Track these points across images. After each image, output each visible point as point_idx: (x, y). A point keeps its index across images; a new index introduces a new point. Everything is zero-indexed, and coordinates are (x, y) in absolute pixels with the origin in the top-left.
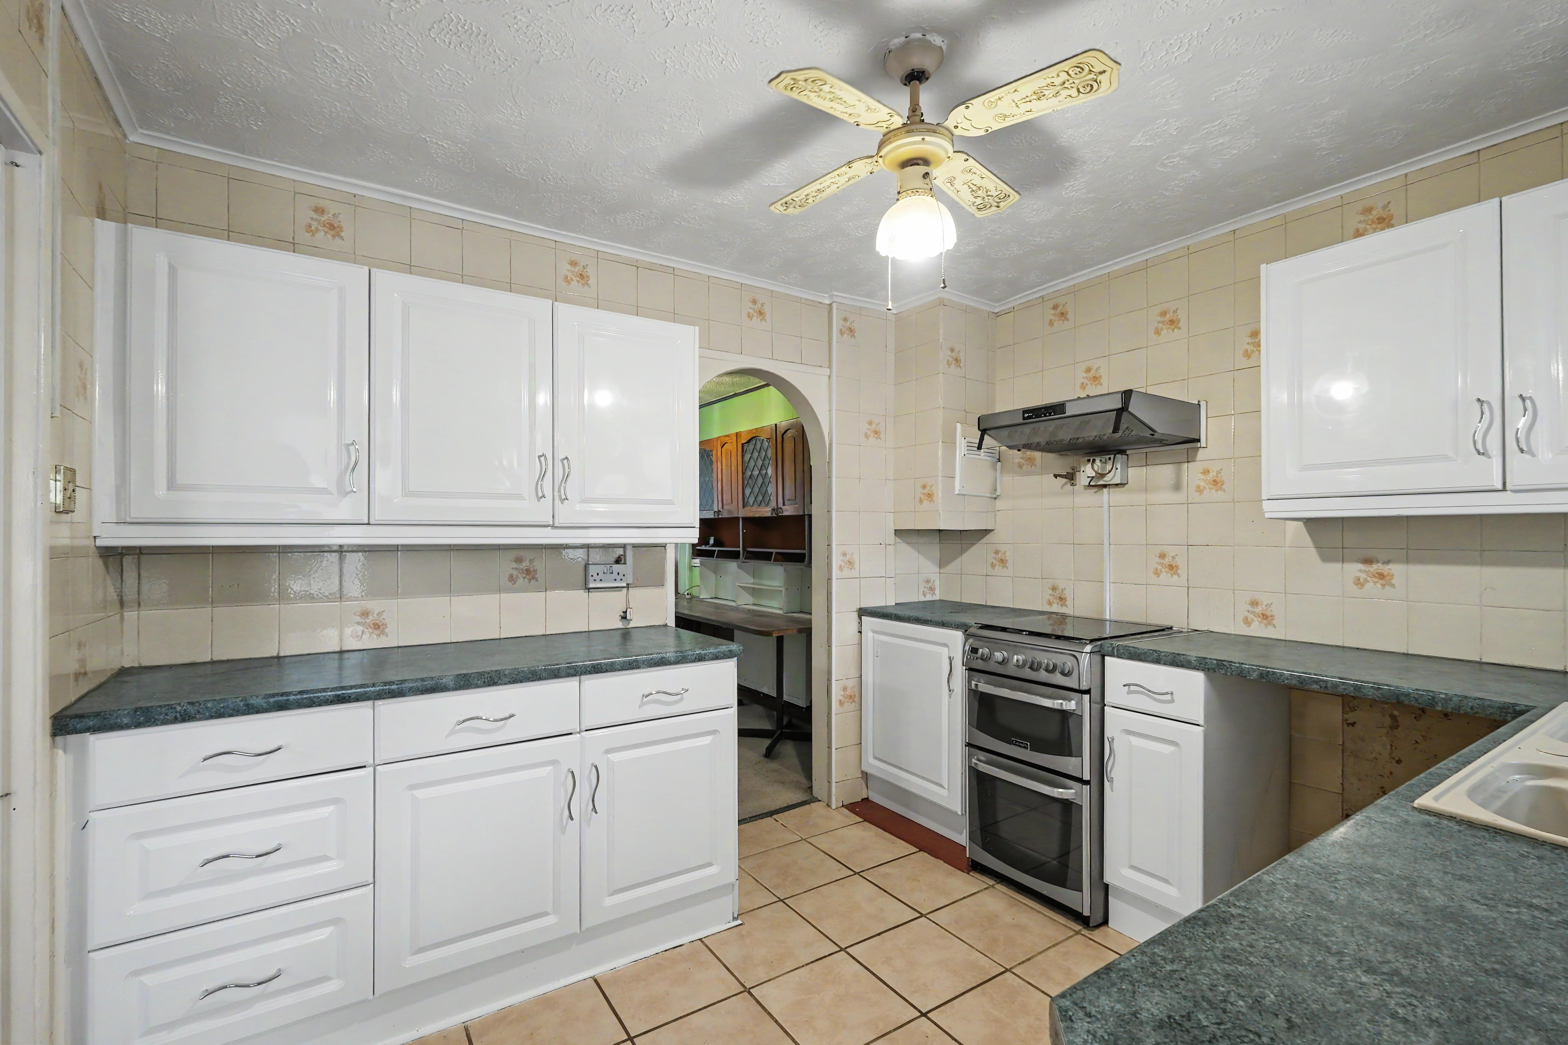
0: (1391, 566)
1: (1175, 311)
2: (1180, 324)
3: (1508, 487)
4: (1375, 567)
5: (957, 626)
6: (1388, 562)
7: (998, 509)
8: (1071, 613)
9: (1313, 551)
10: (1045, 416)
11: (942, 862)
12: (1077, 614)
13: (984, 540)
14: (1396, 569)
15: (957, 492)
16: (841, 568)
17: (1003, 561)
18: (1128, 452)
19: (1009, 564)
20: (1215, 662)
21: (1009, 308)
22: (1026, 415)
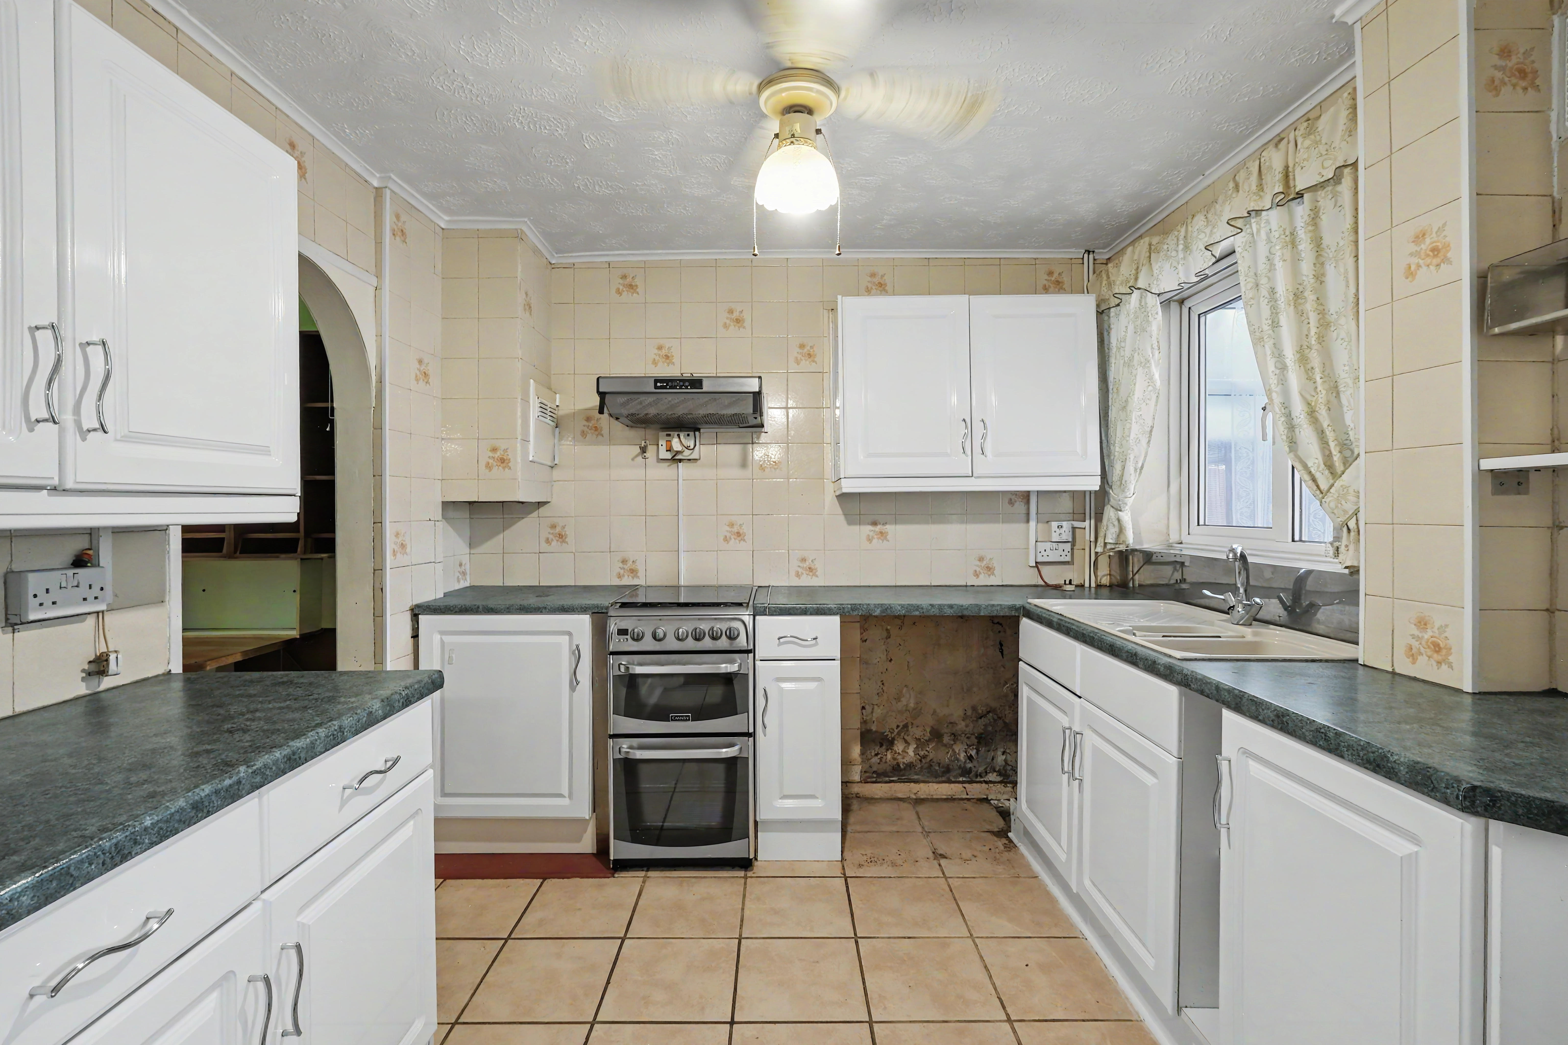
0: (888, 526)
1: (741, 312)
2: (745, 324)
3: (974, 475)
4: (878, 528)
5: (583, 610)
6: (885, 524)
7: (555, 479)
8: (643, 584)
9: (842, 518)
10: (681, 388)
11: (578, 879)
12: (649, 584)
13: (535, 514)
14: (889, 528)
15: (531, 458)
16: (394, 553)
17: (561, 537)
18: (702, 431)
19: (570, 539)
20: (849, 606)
21: (569, 263)
22: (659, 384)
